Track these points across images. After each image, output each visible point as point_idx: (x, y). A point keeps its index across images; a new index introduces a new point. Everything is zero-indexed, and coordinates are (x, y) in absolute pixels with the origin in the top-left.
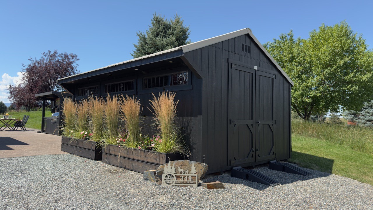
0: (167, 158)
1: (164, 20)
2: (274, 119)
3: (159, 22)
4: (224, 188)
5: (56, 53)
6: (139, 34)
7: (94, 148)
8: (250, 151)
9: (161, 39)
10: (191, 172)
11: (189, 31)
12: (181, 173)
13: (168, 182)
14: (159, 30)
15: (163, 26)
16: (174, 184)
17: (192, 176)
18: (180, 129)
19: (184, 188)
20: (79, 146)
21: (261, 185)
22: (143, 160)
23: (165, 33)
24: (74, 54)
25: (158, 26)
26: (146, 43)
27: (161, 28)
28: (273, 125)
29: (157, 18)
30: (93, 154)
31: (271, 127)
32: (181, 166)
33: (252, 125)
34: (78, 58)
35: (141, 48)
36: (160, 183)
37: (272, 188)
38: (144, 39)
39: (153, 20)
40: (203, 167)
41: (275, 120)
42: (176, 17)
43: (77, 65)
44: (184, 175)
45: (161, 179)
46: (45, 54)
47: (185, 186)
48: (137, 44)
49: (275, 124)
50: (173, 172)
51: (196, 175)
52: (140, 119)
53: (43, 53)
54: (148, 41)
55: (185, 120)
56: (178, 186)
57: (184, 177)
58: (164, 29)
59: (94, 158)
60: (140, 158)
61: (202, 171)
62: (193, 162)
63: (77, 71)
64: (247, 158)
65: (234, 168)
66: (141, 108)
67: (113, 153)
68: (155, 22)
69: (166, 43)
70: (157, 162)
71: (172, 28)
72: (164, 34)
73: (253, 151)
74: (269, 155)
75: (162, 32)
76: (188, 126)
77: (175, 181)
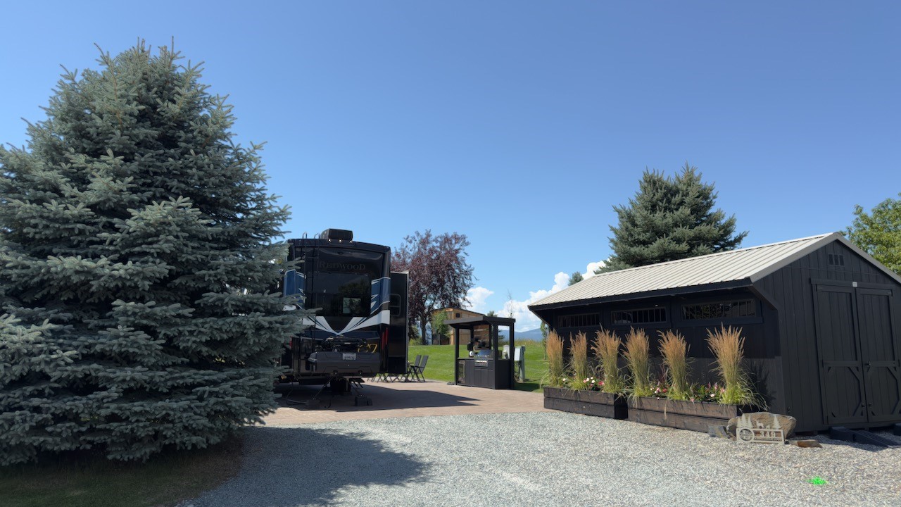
0: (738, 410)
1: (665, 179)
2: (896, 358)
3: (655, 183)
4: (821, 447)
5: (428, 235)
6: (619, 208)
7: (612, 402)
8: (857, 408)
9: (662, 214)
10: (774, 427)
11: (714, 192)
12: (761, 427)
13: (744, 438)
14: (656, 197)
15: (663, 191)
16: (753, 440)
17: (776, 432)
18: (750, 375)
19: (767, 445)
20: (582, 400)
21: (875, 447)
22: (701, 414)
23: (669, 201)
24: (460, 234)
25: (654, 191)
26: (634, 225)
27: (659, 194)
28: (895, 368)
29: (651, 177)
30: (612, 410)
31: (893, 370)
32: (760, 419)
33: (857, 368)
34: (466, 241)
35: (625, 234)
36: (735, 440)
37: (891, 449)
38: (629, 217)
39: (643, 181)
40: (789, 421)
41: (899, 361)
42: (686, 168)
43: (466, 254)
44: (765, 430)
45: (735, 435)
46: (410, 239)
47: (768, 443)
48: (617, 227)
49: (899, 366)
50: (750, 427)
51: (781, 431)
52: (687, 362)
53: (406, 237)
54: (639, 221)
55: (756, 362)
56: (759, 443)
57: (765, 433)
58: (665, 195)
59: (613, 415)
60: (695, 413)
61: (790, 425)
62: (775, 415)
63: (466, 265)
64: (854, 415)
65: (834, 428)
66: (687, 347)
67: (649, 408)
68: (646, 184)
69: (673, 220)
70: (724, 416)
71: (681, 192)
72: (667, 205)
73: (862, 406)
74: (892, 413)
75: (662, 201)
76: (761, 370)
77: (754, 436)
